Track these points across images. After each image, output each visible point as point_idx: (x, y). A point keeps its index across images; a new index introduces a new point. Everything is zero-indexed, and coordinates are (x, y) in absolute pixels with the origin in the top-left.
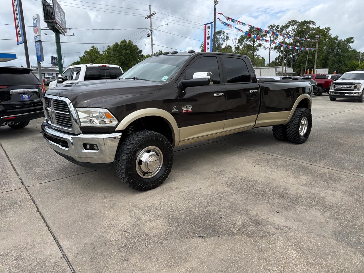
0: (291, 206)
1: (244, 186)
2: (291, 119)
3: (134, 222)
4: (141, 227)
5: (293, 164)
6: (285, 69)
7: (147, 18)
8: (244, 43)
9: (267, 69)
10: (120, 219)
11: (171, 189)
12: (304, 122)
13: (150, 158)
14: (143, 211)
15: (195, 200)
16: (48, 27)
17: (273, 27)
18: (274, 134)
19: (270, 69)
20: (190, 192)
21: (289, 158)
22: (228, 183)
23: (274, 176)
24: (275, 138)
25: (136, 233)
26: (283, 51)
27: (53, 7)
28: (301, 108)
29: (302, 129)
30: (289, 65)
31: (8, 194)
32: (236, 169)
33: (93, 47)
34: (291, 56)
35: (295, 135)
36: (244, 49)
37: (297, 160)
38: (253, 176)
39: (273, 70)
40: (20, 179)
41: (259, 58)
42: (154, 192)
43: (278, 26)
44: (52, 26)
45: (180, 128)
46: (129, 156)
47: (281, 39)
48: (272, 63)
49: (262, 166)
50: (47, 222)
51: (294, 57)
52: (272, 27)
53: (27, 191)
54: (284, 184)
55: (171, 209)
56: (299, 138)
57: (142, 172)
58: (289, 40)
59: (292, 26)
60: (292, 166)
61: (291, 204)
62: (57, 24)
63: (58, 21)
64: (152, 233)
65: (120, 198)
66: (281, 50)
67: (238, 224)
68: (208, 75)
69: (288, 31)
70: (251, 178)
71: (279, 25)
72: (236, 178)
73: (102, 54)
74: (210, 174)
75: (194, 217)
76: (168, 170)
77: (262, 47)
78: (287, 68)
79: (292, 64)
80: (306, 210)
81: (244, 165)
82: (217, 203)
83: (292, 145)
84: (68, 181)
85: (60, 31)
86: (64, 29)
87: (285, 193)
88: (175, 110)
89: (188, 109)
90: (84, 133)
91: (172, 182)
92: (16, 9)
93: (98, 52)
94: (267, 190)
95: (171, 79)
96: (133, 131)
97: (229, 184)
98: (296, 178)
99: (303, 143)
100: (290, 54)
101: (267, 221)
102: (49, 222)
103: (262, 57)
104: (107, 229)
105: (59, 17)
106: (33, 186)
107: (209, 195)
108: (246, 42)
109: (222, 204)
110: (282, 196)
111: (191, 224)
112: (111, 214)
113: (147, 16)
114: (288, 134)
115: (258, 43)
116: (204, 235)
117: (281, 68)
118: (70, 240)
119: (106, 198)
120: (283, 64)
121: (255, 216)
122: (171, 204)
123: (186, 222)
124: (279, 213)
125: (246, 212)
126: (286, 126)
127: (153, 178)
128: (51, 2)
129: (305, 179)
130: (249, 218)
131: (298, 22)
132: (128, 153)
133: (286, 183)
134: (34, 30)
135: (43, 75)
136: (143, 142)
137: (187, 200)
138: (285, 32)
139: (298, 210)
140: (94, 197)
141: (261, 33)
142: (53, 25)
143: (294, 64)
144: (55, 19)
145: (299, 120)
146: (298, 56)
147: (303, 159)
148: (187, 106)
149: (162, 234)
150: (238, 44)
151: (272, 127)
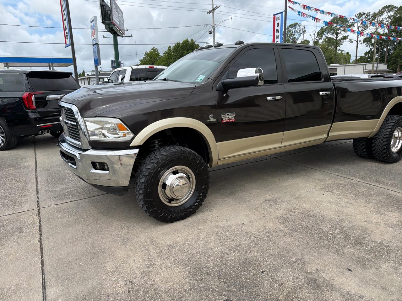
0: (371, 260)
1: (304, 223)
2: (379, 130)
3: (145, 268)
4: (152, 277)
5: (379, 194)
6: (376, 66)
7: (209, 13)
8: (324, 36)
9: (353, 67)
10: (129, 261)
11: (205, 221)
12: (399, 134)
13: (177, 180)
14: (161, 251)
15: (233, 240)
16: (106, 28)
17: (363, 15)
18: (355, 149)
19: (356, 66)
20: (228, 228)
21: (373, 184)
22: (283, 217)
23: (349, 210)
24: (357, 154)
25: (143, 285)
26: (374, 43)
27: (111, 7)
28: (394, 116)
29: (395, 143)
30: (382, 61)
31: (18, 216)
32: (297, 198)
33: (153, 49)
34: (385, 49)
35: (385, 151)
36: (324, 43)
37: (386, 187)
38: (319, 208)
39: (360, 67)
40: (38, 198)
41: (343, 54)
42: (182, 224)
43: (368, 13)
44: (109, 28)
45: (219, 143)
46: (148, 179)
47: (372, 29)
48: (360, 59)
49: (333, 194)
50: (44, 258)
51: (389, 50)
52: (360, 15)
53: (39, 213)
54: (363, 224)
55: (197, 253)
56: (390, 156)
57: (167, 198)
58: (383, 29)
59: (387, 13)
60: (378, 196)
61: (372, 257)
62: (115, 25)
63: (116, 22)
64: (164, 288)
65: (138, 231)
66: (372, 42)
67: (287, 284)
68: (256, 72)
69: (382, 19)
70: (317, 211)
71: (370, 13)
72: (294, 211)
73: (162, 55)
74: (260, 203)
75: (226, 268)
76: (201, 196)
77: (347, 40)
78: (379, 64)
79: (386, 59)
80: (395, 270)
81: (309, 192)
82: (261, 249)
83: (380, 164)
84: (87, 202)
85: (118, 33)
86: (122, 30)
87: (364, 238)
88: (212, 120)
89: (230, 118)
90: (93, 148)
91: (208, 211)
92: (64, 9)
93: (158, 53)
94: (338, 231)
95: (209, 79)
96: (160, 146)
97: (283, 220)
98: (382, 214)
99: (396, 162)
100: (384, 47)
101: (331, 283)
102: (46, 258)
103: (347, 52)
104: (109, 276)
105: (117, 18)
106: (47, 208)
107: (253, 234)
108: (326, 35)
109: (270, 249)
110: (358, 242)
111: (219, 278)
112: (121, 253)
113: (209, 11)
114: (374, 150)
115: (342, 35)
116: (234, 298)
117: (372, 65)
118: (60, 287)
119: (122, 228)
120: (374, 60)
121: (314, 273)
122: (199, 245)
123: (214, 275)
124: (352, 271)
125: (301, 265)
126: (372, 139)
127: (181, 206)
128: (109, 2)
129: (396, 217)
130: (304, 275)
131: (395, 7)
132: (147, 174)
133: (366, 221)
134: (92, 32)
135: (102, 79)
136: (166, 161)
137: (222, 240)
138: (378, 20)
139: (381, 267)
140: (109, 226)
141: (347, 23)
142: (111, 26)
143: (388, 59)
144: (112, 20)
145: (391, 131)
146: (395, 49)
147: (395, 186)
148: (229, 114)
149: (176, 290)
150: (317, 38)
151: (352, 140)
